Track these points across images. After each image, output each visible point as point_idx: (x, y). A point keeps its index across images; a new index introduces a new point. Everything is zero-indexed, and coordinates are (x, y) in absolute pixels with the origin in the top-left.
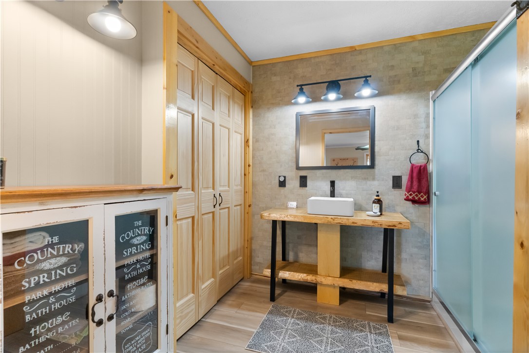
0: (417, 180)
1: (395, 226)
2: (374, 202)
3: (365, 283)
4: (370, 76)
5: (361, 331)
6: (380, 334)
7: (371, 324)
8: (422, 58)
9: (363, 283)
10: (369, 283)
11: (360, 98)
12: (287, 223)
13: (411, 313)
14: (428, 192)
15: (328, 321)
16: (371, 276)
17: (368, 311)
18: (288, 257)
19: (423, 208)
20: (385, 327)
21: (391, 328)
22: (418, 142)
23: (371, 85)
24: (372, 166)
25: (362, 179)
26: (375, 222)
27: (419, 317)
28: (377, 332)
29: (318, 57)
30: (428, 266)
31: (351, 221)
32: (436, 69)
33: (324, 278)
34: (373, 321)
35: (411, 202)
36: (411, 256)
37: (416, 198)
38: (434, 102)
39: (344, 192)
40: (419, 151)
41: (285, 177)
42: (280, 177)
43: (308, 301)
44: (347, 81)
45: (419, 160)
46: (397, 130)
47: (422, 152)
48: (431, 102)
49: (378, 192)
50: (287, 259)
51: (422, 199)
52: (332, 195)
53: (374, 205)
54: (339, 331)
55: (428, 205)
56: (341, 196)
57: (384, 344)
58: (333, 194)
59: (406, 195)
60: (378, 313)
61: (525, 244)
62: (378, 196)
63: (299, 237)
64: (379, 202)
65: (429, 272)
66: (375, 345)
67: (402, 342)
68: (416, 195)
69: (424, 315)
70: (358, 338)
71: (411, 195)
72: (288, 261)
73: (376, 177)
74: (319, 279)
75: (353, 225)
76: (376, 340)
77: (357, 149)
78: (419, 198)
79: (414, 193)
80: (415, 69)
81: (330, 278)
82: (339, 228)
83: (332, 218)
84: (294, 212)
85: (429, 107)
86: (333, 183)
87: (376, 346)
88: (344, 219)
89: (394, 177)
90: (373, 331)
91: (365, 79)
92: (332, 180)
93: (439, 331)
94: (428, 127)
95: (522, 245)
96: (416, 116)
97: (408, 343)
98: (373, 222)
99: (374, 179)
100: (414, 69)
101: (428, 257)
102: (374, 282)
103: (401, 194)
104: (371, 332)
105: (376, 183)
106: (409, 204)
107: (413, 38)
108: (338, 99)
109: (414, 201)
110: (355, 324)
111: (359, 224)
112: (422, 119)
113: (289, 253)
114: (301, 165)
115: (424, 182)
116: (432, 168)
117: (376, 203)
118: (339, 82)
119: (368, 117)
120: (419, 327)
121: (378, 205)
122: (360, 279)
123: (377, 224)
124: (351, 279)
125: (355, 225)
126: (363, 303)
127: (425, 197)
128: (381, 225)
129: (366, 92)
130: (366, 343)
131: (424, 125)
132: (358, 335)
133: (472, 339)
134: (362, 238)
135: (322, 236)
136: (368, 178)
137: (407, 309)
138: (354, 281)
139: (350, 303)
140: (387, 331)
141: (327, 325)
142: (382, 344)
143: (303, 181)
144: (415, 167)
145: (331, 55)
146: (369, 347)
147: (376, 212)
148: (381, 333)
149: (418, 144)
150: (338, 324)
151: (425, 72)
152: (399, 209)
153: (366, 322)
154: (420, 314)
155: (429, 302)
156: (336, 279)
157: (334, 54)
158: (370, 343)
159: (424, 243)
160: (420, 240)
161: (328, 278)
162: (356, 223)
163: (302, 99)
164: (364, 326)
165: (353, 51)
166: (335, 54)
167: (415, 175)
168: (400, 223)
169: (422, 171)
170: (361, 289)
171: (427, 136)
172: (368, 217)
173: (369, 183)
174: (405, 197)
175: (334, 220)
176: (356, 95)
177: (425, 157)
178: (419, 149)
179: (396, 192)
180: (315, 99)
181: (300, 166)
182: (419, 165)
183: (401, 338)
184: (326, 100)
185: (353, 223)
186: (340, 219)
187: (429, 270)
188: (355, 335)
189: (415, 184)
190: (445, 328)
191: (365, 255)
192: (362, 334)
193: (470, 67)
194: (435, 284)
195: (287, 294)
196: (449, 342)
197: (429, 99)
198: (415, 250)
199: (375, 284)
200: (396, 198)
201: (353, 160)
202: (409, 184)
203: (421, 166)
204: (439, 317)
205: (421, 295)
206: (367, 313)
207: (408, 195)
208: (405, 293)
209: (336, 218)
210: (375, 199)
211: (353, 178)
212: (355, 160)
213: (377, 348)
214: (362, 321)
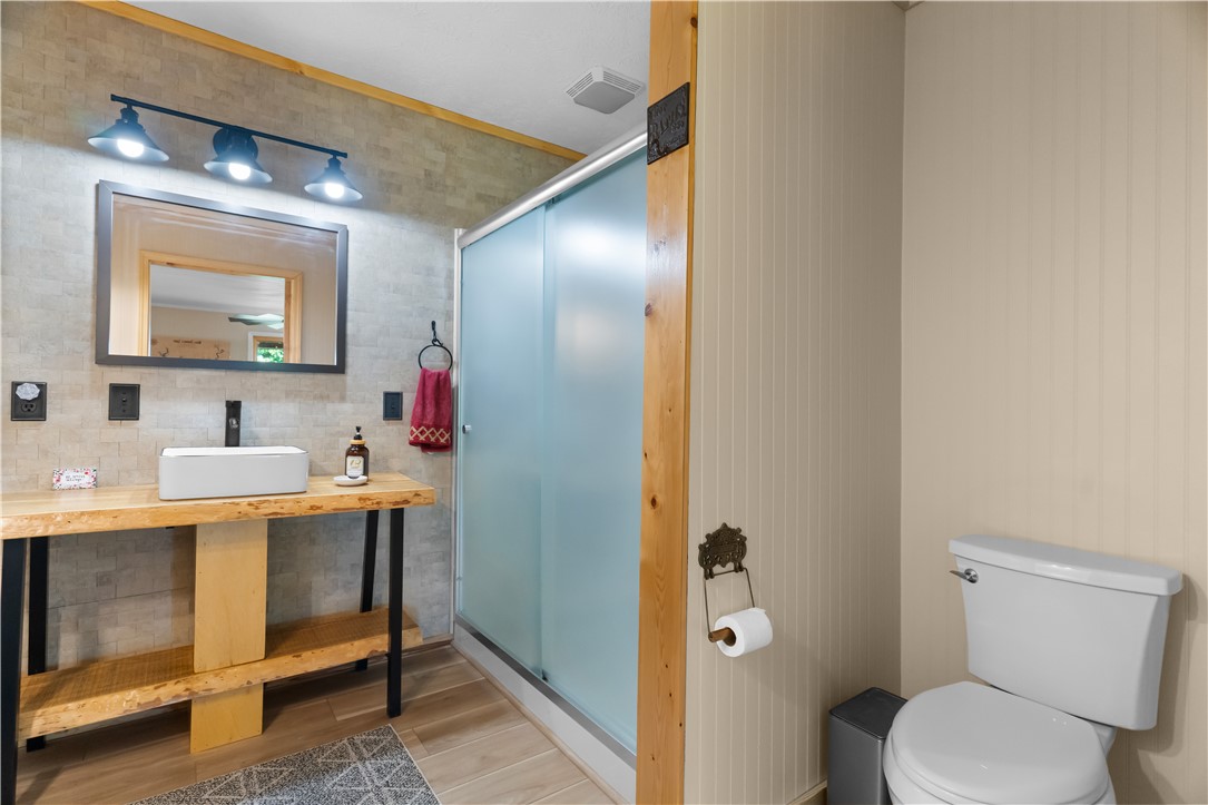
0: (433, 402)
1: (407, 502)
2: (349, 453)
3: (334, 648)
4: (345, 155)
5: (341, 767)
6: (384, 751)
7: (357, 739)
8: (441, 156)
9: (328, 650)
10: (342, 646)
11: (319, 198)
12: (51, 542)
13: (425, 678)
14: (450, 428)
15: (244, 791)
16: (343, 629)
17: (340, 715)
18: (56, 656)
19: (440, 459)
20: (389, 731)
21: (401, 728)
22: (434, 323)
23: (347, 176)
24: (340, 368)
25: (315, 398)
26: (365, 499)
27: (442, 680)
28: (375, 751)
29: (185, 40)
30: (449, 574)
31: (306, 505)
32: (465, 187)
33: (216, 675)
34: (359, 730)
35: (419, 448)
36: (419, 559)
37: (433, 439)
38: (462, 250)
39: (262, 431)
40: (437, 343)
41: (42, 387)
42: (15, 385)
43: (157, 764)
44: (277, 143)
45: (434, 360)
46: (394, 292)
47: (441, 346)
48: (457, 251)
49: (358, 429)
50: (49, 662)
51: (442, 441)
52: (232, 441)
53: (350, 459)
54: (287, 798)
55: (449, 453)
56: (256, 442)
57: (398, 768)
58: (232, 438)
59: (412, 433)
60: (366, 708)
61: (660, 500)
62: (359, 438)
63: (102, 580)
64: (360, 451)
65: (450, 585)
66: (380, 783)
67: (430, 745)
68: (432, 433)
69: (449, 671)
70: (340, 789)
71: (422, 433)
72: (55, 668)
73: (348, 393)
74: (199, 685)
75: (312, 513)
76: (379, 771)
77: (232, 320)
78: (437, 440)
79: (428, 428)
80: (430, 175)
81: (235, 669)
82: (264, 529)
83: (250, 504)
84: (85, 503)
85: (453, 258)
86: (234, 409)
87: (383, 782)
88: (286, 501)
89: (387, 395)
90: (366, 755)
91: (331, 156)
92: (233, 399)
93: (482, 689)
94: (451, 297)
95: (654, 502)
96: (430, 271)
97: (440, 741)
98: (360, 499)
99: (343, 399)
100: (428, 174)
101: (448, 556)
102: (354, 638)
103: (403, 430)
104: (362, 759)
105: (347, 407)
106: (416, 451)
107: (426, 110)
108: (254, 184)
109: (426, 446)
110: (319, 760)
111: (328, 507)
112: (441, 280)
113: (57, 640)
114: (112, 351)
115: (444, 405)
116: (455, 378)
117: (355, 455)
118: (254, 137)
119: (332, 250)
120: (446, 699)
121: (361, 459)
122: (320, 644)
123: (369, 502)
124: (295, 652)
125: (318, 512)
126: (321, 701)
127: (447, 436)
128: (378, 503)
129: (334, 189)
130: (361, 788)
131: (443, 292)
132: (336, 779)
133: (540, 678)
134: (313, 542)
135: (207, 560)
136: (328, 397)
137: (415, 673)
138: (306, 655)
139: (291, 713)
140: (395, 737)
141: (246, 800)
142: (394, 771)
143: (124, 403)
144: (430, 376)
145: (230, 54)
146: (371, 794)
147: (354, 475)
148: (383, 748)
149: (433, 329)
150: (274, 781)
151: (446, 186)
152: (396, 464)
153: (345, 741)
154: (442, 672)
155: (448, 642)
156: (253, 665)
157: (239, 56)
158: (369, 783)
159: (443, 528)
160: (434, 523)
161: (229, 671)
162: (318, 508)
163: (131, 146)
164: (342, 754)
165: (293, 72)
166: (245, 58)
167: (429, 391)
168: (417, 495)
169: (442, 383)
170: (325, 667)
171: (449, 316)
172: (341, 489)
173: (330, 407)
174: (411, 438)
175: (257, 508)
176: (308, 188)
177: (445, 356)
178: (435, 340)
179: (390, 428)
180: (181, 162)
181: (110, 353)
182: (437, 371)
183: (424, 738)
184: (221, 176)
185: (312, 508)
186: (276, 502)
187: (450, 578)
188: (331, 783)
189: (430, 411)
190: (488, 681)
191: (319, 581)
192: (345, 772)
193: (544, 207)
194: (460, 605)
195: (64, 777)
196: (500, 702)
197: (453, 243)
198: (426, 546)
199: (356, 643)
200: (390, 440)
201: (215, 346)
202: (419, 409)
203: (439, 374)
204: (473, 665)
205: (435, 634)
206: (339, 719)
207: (417, 432)
208: (419, 641)
209: (265, 501)
210: (353, 445)
211: (290, 394)
212: (219, 346)
213: (387, 785)
214: (333, 745)
